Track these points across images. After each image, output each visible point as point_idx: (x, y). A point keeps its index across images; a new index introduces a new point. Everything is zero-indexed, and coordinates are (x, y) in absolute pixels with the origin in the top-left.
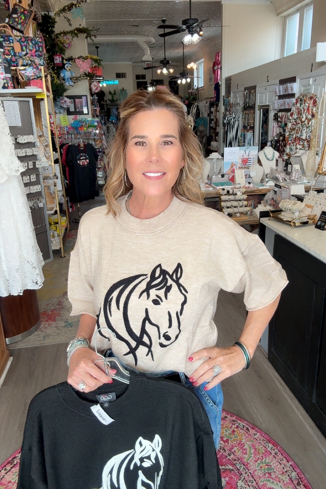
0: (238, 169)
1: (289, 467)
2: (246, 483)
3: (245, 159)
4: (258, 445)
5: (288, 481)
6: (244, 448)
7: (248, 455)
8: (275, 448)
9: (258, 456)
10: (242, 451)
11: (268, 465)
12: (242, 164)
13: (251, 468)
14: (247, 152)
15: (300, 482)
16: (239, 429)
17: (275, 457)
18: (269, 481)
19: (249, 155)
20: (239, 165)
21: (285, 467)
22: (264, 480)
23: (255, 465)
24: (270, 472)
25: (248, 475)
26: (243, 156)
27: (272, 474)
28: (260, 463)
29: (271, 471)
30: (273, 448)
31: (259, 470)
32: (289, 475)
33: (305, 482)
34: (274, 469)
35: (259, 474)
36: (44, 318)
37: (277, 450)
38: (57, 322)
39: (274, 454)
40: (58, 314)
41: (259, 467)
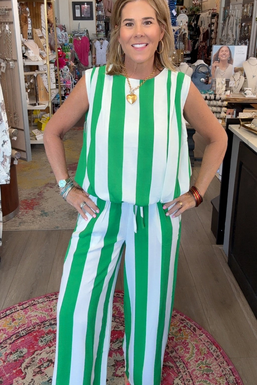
1: (229, 371)
2: (183, 382)
4: (202, 346)
6: (188, 347)
7: (190, 354)
8: (218, 350)
9: (200, 357)
10: (185, 350)
11: (207, 366)
13: (191, 367)
16: (186, 328)
17: (216, 359)
18: (206, 382)
21: (224, 370)
22: (201, 380)
23: (195, 365)
24: (208, 373)
25: (186, 374)
27: (210, 375)
28: (200, 363)
30: (216, 351)
31: (198, 370)
32: (226, 379)
34: (213, 371)
35: (197, 374)
36: (23, 206)
37: (219, 353)
38: (34, 211)
39: (215, 357)
40: (37, 203)
41: (198, 367)
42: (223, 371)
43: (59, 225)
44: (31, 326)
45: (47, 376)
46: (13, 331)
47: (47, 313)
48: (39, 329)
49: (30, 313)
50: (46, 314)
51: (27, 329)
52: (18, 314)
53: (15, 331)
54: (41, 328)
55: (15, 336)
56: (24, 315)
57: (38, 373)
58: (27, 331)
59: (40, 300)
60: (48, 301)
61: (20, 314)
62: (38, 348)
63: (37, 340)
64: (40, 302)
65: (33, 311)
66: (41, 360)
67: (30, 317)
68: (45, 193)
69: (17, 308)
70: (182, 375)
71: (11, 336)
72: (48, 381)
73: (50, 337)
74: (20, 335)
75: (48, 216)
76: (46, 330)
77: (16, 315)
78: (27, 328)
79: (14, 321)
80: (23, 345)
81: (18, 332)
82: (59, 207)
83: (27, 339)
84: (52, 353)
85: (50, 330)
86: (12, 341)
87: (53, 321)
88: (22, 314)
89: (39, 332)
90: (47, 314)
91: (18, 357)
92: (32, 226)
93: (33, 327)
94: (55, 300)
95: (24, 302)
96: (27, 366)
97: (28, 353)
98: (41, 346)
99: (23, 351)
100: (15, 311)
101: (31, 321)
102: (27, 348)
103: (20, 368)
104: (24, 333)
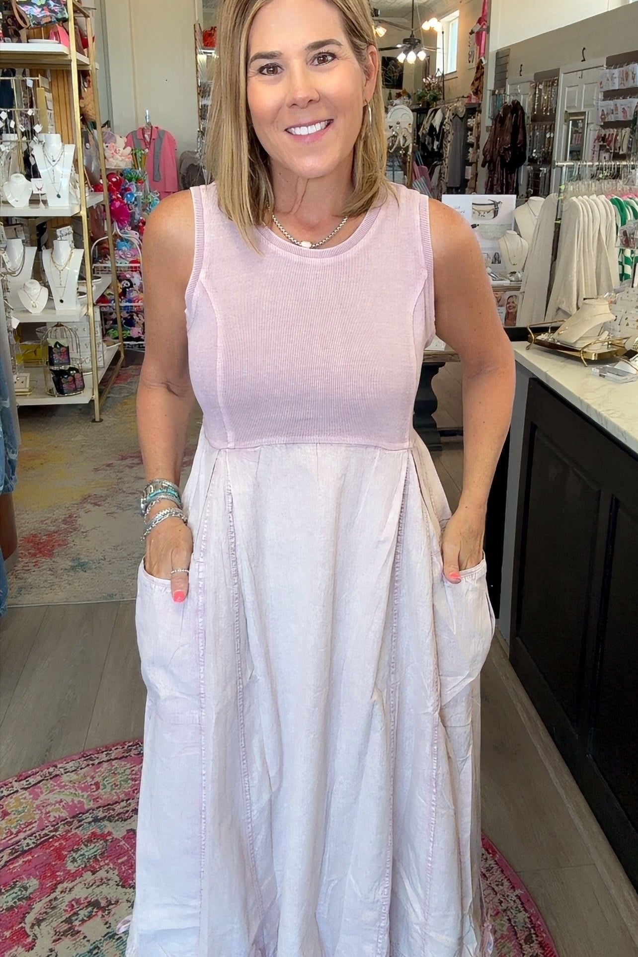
1: (514, 901)
5: (506, 933)
8: (489, 856)
15: (534, 936)
21: (503, 900)
30: (484, 857)
32: (509, 920)
33: (544, 935)
36: (28, 550)
37: (492, 862)
38: (54, 559)
40: (60, 542)
42: (501, 902)
43: (115, 590)
44: (48, 826)
45: (88, 941)
46: (4, 841)
47: (86, 794)
48: (68, 831)
49: (47, 797)
50: (85, 797)
51: (37, 834)
52: (17, 800)
53: (9, 840)
54: (71, 829)
55: (8, 851)
56: (31, 800)
57: (65, 934)
58: (38, 837)
59: (71, 765)
60: (88, 765)
61: (22, 801)
62: (65, 877)
63: (61, 858)
64: (71, 770)
65: (53, 790)
66: (73, 903)
67: (45, 805)
68: (80, 519)
69: (13, 787)
72: (90, 951)
73: (95, 849)
74: (21, 849)
75: (88, 571)
76: (84, 833)
77: (10, 803)
78: (38, 831)
79: (6, 818)
80: (28, 871)
81: (17, 842)
82: (115, 548)
83: (38, 856)
84: (98, 886)
85: (94, 834)
87: (101, 812)
88: (25, 798)
89: (66, 840)
90: (88, 796)
91: (16, 900)
92: (49, 594)
93: (52, 828)
94: (107, 763)
95: (30, 772)
96: (38, 919)
97: (42, 889)
98: (72, 872)
99: (28, 885)
100: (9, 792)
101: (48, 815)
102: (39, 877)
103: (20, 926)
104: (30, 842)
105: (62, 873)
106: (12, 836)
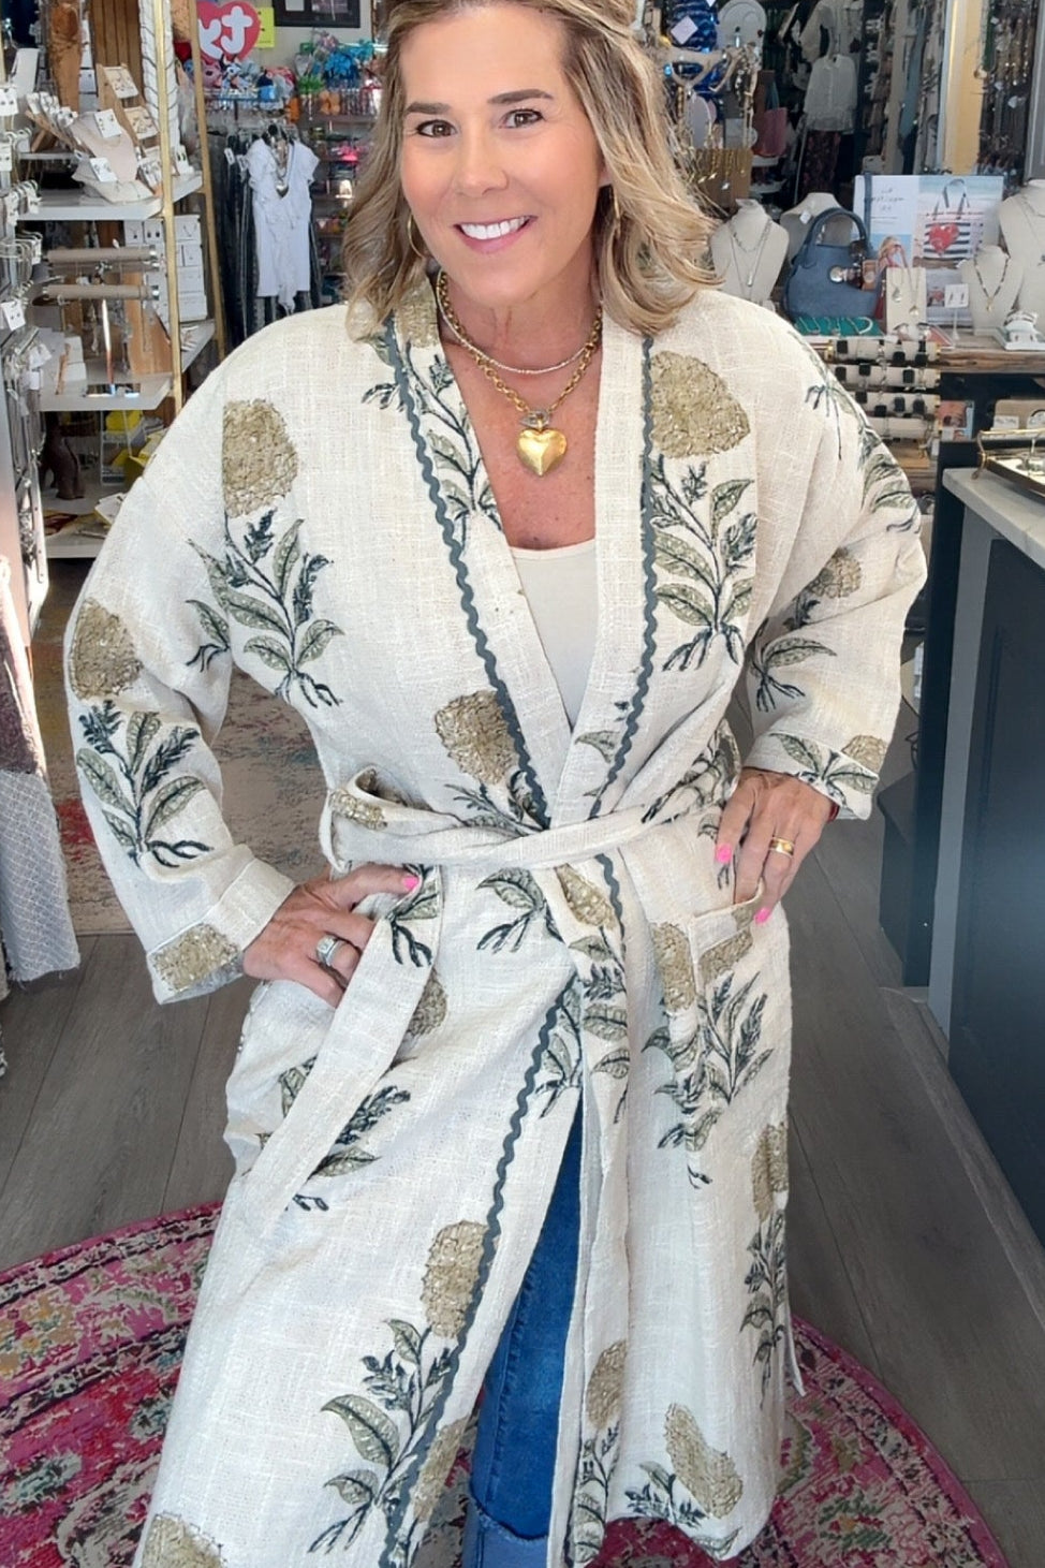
0: (910, 262)
1: (959, 1539)
3: (943, 228)
4: (841, 1431)
7: (792, 1466)
8: (911, 1449)
9: (833, 1479)
11: (863, 1520)
12: (930, 247)
13: (794, 1525)
14: (955, 200)
17: (905, 1489)
19: (960, 212)
20: (914, 251)
21: (938, 1536)
23: (811, 1514)
24: (869, 1550)
25: (775, 1555)
26: (935, 214)
27: (880, 1558)
28: (836, 1506)
29: (875, 1545)
30: (903, 1451)
31: (823, 1535)
34: (890, 1539)
35: (822, 1553)
37: (917, 1460)
39: (900, 1476)
41: (827, 1525)
42: (933, 1539)
44: (95, 1355)
46: (20, 1379)
47: (165, 1296)
48: (134, 1366)
49: (96, 1299)
50: (164, 1301)
51: (78, 1368)
52: (43, 1302)
53: (29, 1377)
54: (140, 1361)
55: (27, 1398)
56: (67, 1304)
58: (80, 1375)
59: (138, 1241)
60: (170, 1241)
61: (51, 1304)
62: (128, 1453)
63: (123, 1417)
64: (139, 1248)
65: (108, 1287)
67: (93, 1313)
69: (35, 1277)
70: (757, 1559)
71: (12, 1400)
74: (50, 1396)
76: (163, 1370)
77: (31, 1308)
78: (80, 1363)
79: (25, 1335)
80: (62, 1437)
81: (42, 1383)
83: (81, 1410)
86: (16, 1421)
88: (57, 1300)
89: (131, 1381)
90: (170, 1301)
91: (41, 1492)
92: (99, 916)
93: (104, 1359)
94: (203, 1239)
95: (66, 1251)
96: (81, 1529)
97: (86, 1473)
98: (141, 1443)
99: (62, 1465)
100: (29, 1287)
101: (98, 1333)
102: (80, 1451)
103: (48, 1541)
104: (66, 1383)
105: (122, 1446)
106: (34, 1371)
